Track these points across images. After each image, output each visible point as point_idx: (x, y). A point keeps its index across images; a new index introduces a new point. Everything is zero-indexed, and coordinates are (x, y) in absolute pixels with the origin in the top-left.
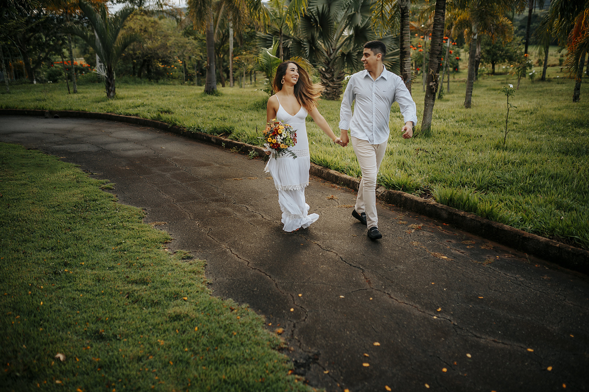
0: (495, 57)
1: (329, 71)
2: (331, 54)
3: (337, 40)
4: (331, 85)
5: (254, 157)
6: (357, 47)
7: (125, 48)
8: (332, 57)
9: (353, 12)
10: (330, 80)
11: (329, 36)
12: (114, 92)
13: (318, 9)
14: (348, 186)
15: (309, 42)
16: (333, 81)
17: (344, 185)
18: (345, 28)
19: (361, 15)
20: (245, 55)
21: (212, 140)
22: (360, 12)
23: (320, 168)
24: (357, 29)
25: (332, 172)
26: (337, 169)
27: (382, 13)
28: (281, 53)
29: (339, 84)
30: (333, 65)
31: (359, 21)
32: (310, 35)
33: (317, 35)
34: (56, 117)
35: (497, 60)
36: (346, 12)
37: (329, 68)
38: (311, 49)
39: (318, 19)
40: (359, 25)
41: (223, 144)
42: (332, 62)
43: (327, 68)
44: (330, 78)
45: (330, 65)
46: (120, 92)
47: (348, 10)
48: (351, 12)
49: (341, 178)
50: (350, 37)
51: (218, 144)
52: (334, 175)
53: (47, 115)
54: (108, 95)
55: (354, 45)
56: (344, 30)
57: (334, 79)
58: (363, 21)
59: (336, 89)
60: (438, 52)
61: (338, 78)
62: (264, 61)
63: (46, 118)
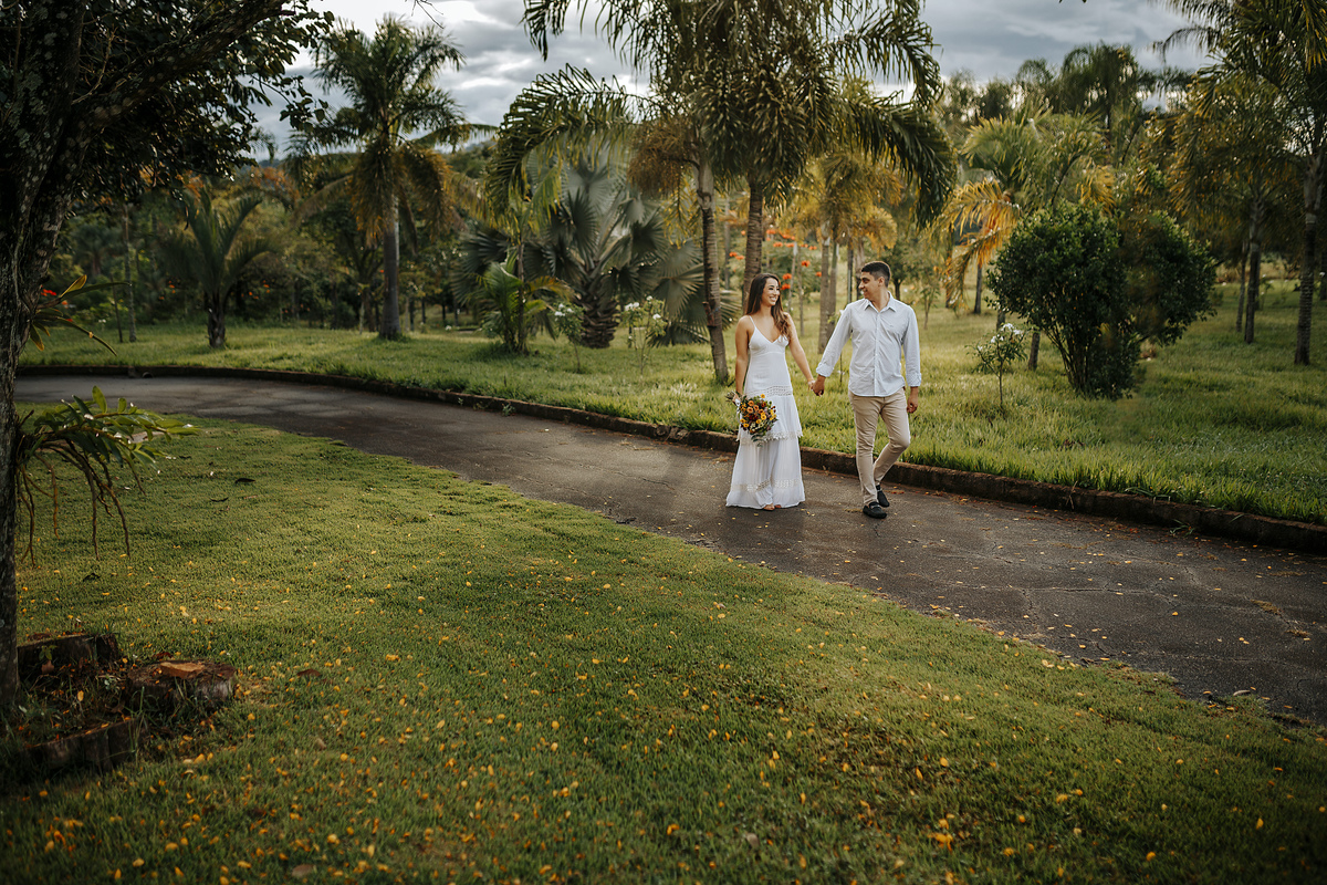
0: (899, 271)
1: (589, 299)
2: (592, 270)
3: (603, 247)
4: (592, 323)
5: (511, 414)
6: (638, 258)
7: (246, 262)
8: (593, 275)
9: (628, 199)
10: (591, 315)
11: (588, 239)
12: (223, 337)
13: (569, 194)
14: (643, 434)
15: (555, 249)
16: (596, 317)
17: (637, 433)
18: (615, 225)
19: (644, 204)
20: (415, 271)
21: (440, 396)
22: (642, 199)
23: (605, 417)
24: (636, 228)
25: (622, 419)
26: (628, 417)
27: (679, 212)
28: (521, 270)
29: (607, 322)
30: (596, 288)
31: (640, 214)
32: (556, 238)
33: (569, 238)
34: (148, 377)
35: (902, 277)
36: (616, 198)
37: (589, 294)
38: (558, 260)
39: (570, 213)
40: (641, 221)
41: (460, 400)
42: (594, 283)
43: (585, 294)
44: (591, 312)
45: (591, 289)
46: (232, 336)
47: (620, 192)
48: (625, 198)
49: (634, 425)
50: (625, 242)
51: (451, 401)
52: (624, 423)
53: (132, 374)
54: (212, 343)
55: (632, 255)
56: (612, 229)
57: (599, 314)
58: (646, 214)
59: (602, 330)
60: (755, 270)
61: (605, 312)
62: (493, 282)
63: (132, 378)
